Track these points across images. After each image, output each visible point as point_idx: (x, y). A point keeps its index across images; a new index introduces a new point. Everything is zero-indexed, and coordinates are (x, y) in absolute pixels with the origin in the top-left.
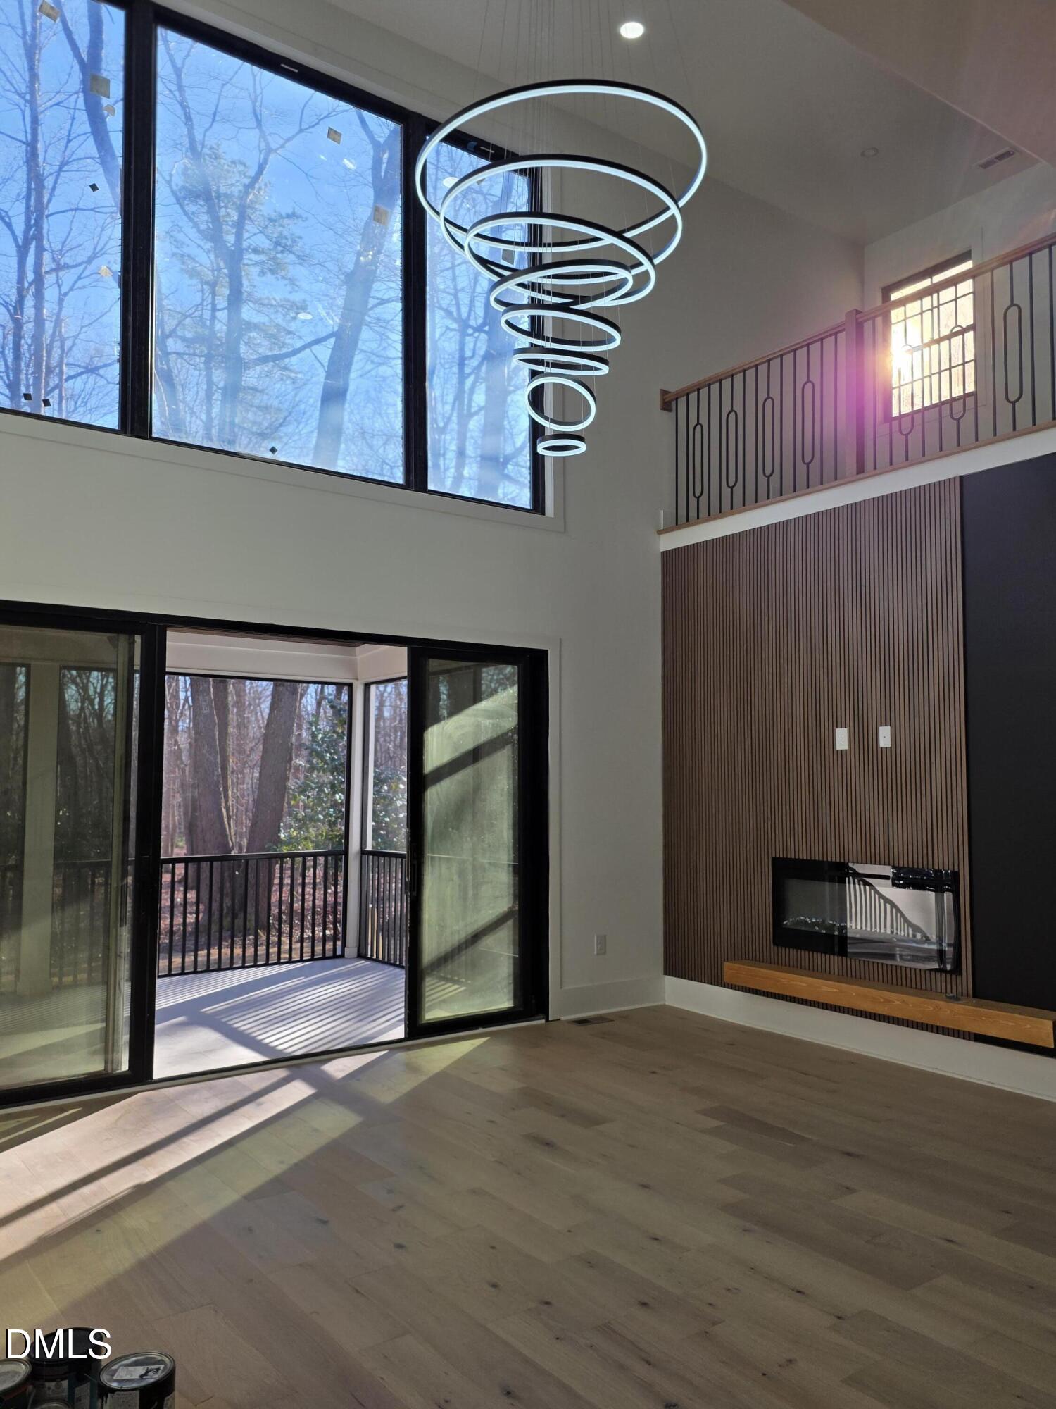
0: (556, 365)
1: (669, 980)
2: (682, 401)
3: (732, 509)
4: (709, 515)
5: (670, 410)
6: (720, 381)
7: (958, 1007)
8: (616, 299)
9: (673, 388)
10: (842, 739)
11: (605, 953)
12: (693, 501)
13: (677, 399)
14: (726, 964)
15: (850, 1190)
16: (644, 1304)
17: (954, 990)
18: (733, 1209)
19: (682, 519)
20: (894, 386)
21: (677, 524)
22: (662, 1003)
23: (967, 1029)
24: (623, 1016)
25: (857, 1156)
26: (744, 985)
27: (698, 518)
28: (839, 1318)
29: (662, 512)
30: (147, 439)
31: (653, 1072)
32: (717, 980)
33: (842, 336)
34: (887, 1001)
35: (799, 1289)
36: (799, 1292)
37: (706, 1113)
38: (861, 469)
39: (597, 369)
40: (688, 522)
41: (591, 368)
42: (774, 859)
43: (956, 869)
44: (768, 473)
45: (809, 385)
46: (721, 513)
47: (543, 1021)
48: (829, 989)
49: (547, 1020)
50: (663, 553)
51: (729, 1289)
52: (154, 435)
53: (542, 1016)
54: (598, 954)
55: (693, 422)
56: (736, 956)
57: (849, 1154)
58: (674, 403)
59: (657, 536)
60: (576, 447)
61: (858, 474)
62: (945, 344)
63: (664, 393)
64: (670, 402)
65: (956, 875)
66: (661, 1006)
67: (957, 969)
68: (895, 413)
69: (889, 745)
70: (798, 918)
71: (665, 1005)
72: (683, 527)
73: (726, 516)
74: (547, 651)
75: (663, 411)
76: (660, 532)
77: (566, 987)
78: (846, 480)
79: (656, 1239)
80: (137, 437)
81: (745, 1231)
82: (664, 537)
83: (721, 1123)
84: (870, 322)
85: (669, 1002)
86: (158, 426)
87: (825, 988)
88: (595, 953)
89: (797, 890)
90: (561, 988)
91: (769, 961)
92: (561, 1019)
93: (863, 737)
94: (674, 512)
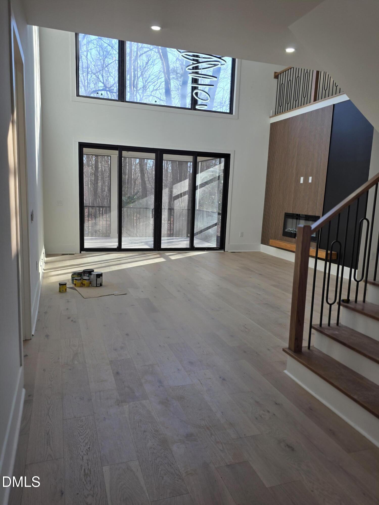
1: (261, 244)
2: (279, 76)
3: (287, 111)
4: (282, 112)
6: (288, 70)
9: (278, 71)
10: (302, 180)
11: (243, 236)
14: (271, 240)
17: (314, 246)
21: (276, 114)
22: (259, 251)
24: (245, 252)
26: (276, 246)
27: (280, 113)
29: (272, 111)
30: (124, 102)
32: (268, 244)
38: (315, 100)
40: (278, 114)
42: (285, 213)
43: (320, 216)
45: (307, 73)
46: (285, 112)
47: (223, 251)
49: (224, 251)
50: (271, 124)
52: (126, 100)
54: (240, 237)
61: (314, 102)
63: (275, 73)
64: (276, 76)
69: (311, 182)
70: (289, 229)
72: (277, 116)
74: (230, 154)
75: (274, 79)
76: (270, 117)
78: (311, 104)
80: (122, 102)
85: (261, 251)
86: (128, 98)
89: (289, 221)
90: (229, 244)
91: (281, 240)
92: (229, 251)
93: (306, 180)
94: (275, 110)
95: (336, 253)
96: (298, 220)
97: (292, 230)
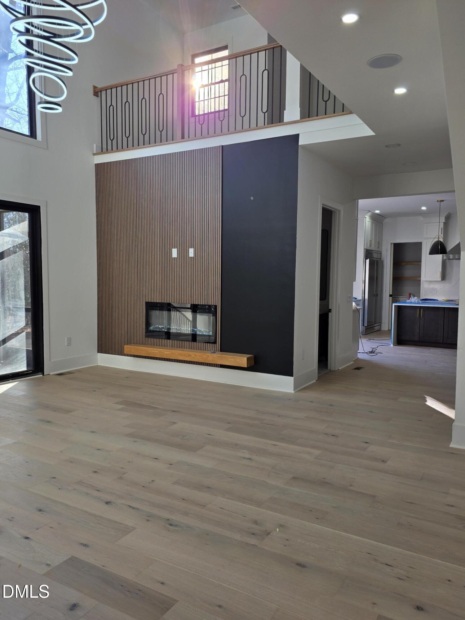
0: (45, 67)
1: (99, 354)
2: (104, 93)
3: (128, 147)
4: (117, 149)
5: (98, 96)
6: (122, 86)
7: (215, 355)
8: (75, 39)
9: (99, 86)
10: (175, 253)
11: (70, 345)
12: (110, 142)
13: (101, 91)
14: (125, 346)
15: (174, 423)
16: (95, 472)
17: (214, 349)
18: (131, 435)
19: (105, 149)
20: (196, 101)
21: (102, 151)
22: (97, 364)
23: (218, 363)
24: (79, 371)
25: (177, 411)
26: (133, 354)
27: (112, 150)
28: (171, 464)
29: (95, 145)
31: (94, 391)
32: (122, 353)
33: (175, 75)
34: (189, 356)
35: (156, 458)
36: (156, 459)
37: (117, 403)
38: (183, 137)
39: (67, 73)
40: (107, 151)
41: (64, 72)
42: (147, 303)
43: (216, 304)
44: (144, 133)
45: (161, 95)
46: (122, 149)
47: (42, 375)
48: (167, 353)
49: (43, 375)
50: (96, 164)
51: (129, 462)
53: (40, 373)
54: (67, 346)
55: (109, 104)
56: (129, 343)
57: (174, 411)
58: (100, 93)
59: (92, 155)
60: (57, 109)
61: (182, 139)
62: (217, 85)
63: (95, 87)
64: (98, 92)
65: (216, 306)
66: (96, 366)
67: (215, 342)
68: (197, 113)
69: (193, 256)
70: (155, 326)
71: (98, 365)
72: (105, 153)
73: (125, 151)
74: (39, 207)
75: (94, 96)
76: (94, 154)
77: (52, 361)
78: (177, 141)
79: (99, 450)
81: (135, 442)
82: (96, 157)
83: (123, 406)
84: (188, 71)
85: (100, 364)
87: (166, 353)
88: (66, 345)
89: (155, 314)
90: (49, 361)
91: (143, 344)
92: (51, 374)
93: (183, 253)
94: (101, 145)
95: (253, 356)
96: (172, 312)
97: (163, 328)
